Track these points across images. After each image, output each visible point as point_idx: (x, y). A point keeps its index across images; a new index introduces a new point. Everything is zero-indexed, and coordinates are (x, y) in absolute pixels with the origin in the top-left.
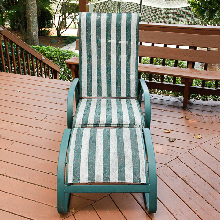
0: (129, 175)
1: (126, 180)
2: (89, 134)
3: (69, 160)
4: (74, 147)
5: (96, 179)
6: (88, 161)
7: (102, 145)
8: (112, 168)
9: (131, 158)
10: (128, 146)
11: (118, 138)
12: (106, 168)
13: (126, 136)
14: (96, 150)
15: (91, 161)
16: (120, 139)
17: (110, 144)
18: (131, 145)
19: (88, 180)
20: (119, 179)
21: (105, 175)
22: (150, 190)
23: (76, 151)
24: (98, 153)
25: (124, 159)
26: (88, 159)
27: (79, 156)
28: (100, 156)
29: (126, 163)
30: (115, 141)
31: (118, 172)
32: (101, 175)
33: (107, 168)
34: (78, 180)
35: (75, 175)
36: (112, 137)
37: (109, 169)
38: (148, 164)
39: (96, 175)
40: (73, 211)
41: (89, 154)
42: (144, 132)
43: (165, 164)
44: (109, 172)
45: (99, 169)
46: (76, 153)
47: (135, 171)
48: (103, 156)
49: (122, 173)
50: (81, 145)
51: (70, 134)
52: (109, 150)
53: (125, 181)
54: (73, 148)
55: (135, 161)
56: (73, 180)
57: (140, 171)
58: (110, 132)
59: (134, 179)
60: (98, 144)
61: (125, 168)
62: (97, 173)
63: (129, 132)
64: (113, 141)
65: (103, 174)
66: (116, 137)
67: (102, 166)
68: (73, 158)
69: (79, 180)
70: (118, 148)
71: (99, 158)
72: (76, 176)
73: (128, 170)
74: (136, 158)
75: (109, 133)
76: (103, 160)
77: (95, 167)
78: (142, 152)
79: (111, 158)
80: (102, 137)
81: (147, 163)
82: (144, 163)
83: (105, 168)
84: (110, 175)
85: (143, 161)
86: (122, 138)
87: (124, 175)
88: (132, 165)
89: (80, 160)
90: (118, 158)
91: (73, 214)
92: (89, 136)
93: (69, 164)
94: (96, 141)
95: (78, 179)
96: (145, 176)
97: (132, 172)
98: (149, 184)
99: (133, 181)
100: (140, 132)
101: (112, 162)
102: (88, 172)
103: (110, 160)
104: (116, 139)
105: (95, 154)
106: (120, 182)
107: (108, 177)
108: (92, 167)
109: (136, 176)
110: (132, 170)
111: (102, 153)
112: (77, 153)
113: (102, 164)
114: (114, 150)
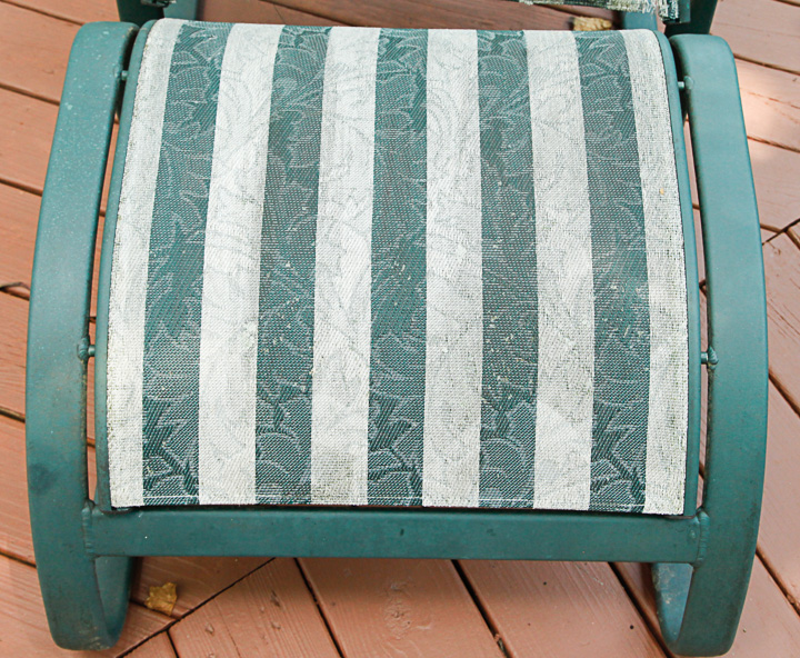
0: (561, 460)
1: (539, 487)
2: (268, 93)
3: (113, 338)
4: (149, 219)
5: (314, 482)
6: (254, 341)
7: (369, 200)
8: (438, 403)
9: (589, 322)
10: (564, 217)
11: (491, 143)
12: (394, 403)
13: (555, 124)
14: (322, 251)
15: (280, 346)
16: (510, 148)
17: (432, 192)
18: (587, 214)
19: (258, 484)
20: (485, 483)
21: (386, 451)
22: (702, 551)
23: (162, 261)
24: (337, 280)
25: (536, 334)
26: (253, 327)
27: (187, 300)
28: (346, 302)
29: (543, 365)
30: (464, 171)
31: (485, 435)
32: (353, 450)
33: (403, 402)
34: (181, 484)
35: (162, 453)
36: (444, 123)
37: (418, 411)
38: (711, 371)
39: (314, 454)
40: (165, 601)
41: (263, 288)
42: (689, 79)
43: (786, 230)
44: (419, 435)
45: (341, 406)
46: (163, 272)
47: (610, 429)
48: (374, 301)
49: (509, 442)
50: (203, 205)
51: (122, 86)
52: (423, 251)
53: (531, 495)
54: (137, 229)
55: (611, 351)
56: (148, 485)
57: (649, 431)
58: (429, 76)
59: (595, 486)
60: (331, 193)
61: (540, 405)
62: (322, 439)
63: (577, 85)
64: (451, 168)
65: (371, 449)
66: (475, 126)
67: (365, 387)
68: (142, 322)
69: (192, 484)
70: (488, 234)
71: (339, 318)
72: (167, 458)
73: (556, 416)
74: (622, 327)
75: (422, 83)
76: (375, 336)
77: (308, 393)
78: (670, 281)
79: (434, 324)
80: (369, 129)
81: (703, 362)
82: (683, 373)
83: (382, 401)
84: (420, 452)
85: (673, 357)
86: (523, 143)
87: (524, 459)
88: (590, 384)
89: (197, 333)
90: (486, 323)
91: (167, 629)
92: (266, 118)
93: (111, 364)
94: (323, 166)
95: (181, 478)
96: (682, 468)
97: (588, 436)
98: (704, 515)
99: (588, 499)
100: (662, 87)
101: (443, 358)
102: (259, 430)
103: (422, 337)
104: (474, 146)
105: (311, 286)
106: (497, 501)
107: (404, 468)
108: (289, 393)
109: (615, 462)
110: (588, 425)
111: (368, 278)
112: (169, 277)
113: (365, 372)
114: (461, 250)
